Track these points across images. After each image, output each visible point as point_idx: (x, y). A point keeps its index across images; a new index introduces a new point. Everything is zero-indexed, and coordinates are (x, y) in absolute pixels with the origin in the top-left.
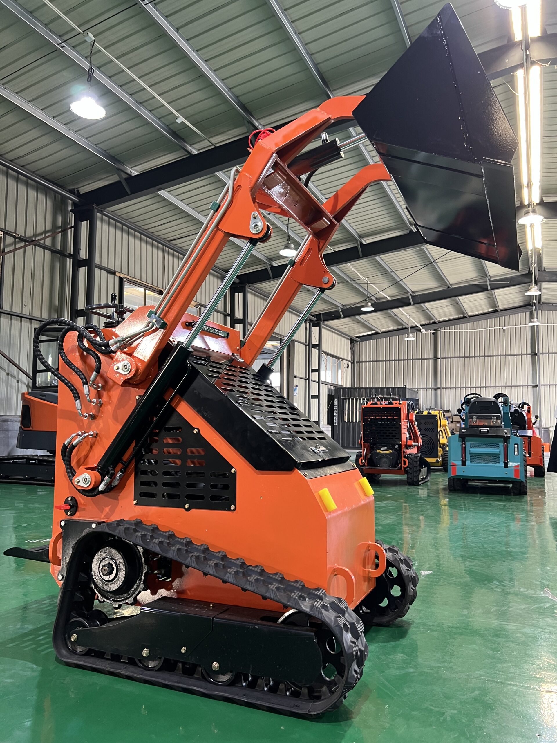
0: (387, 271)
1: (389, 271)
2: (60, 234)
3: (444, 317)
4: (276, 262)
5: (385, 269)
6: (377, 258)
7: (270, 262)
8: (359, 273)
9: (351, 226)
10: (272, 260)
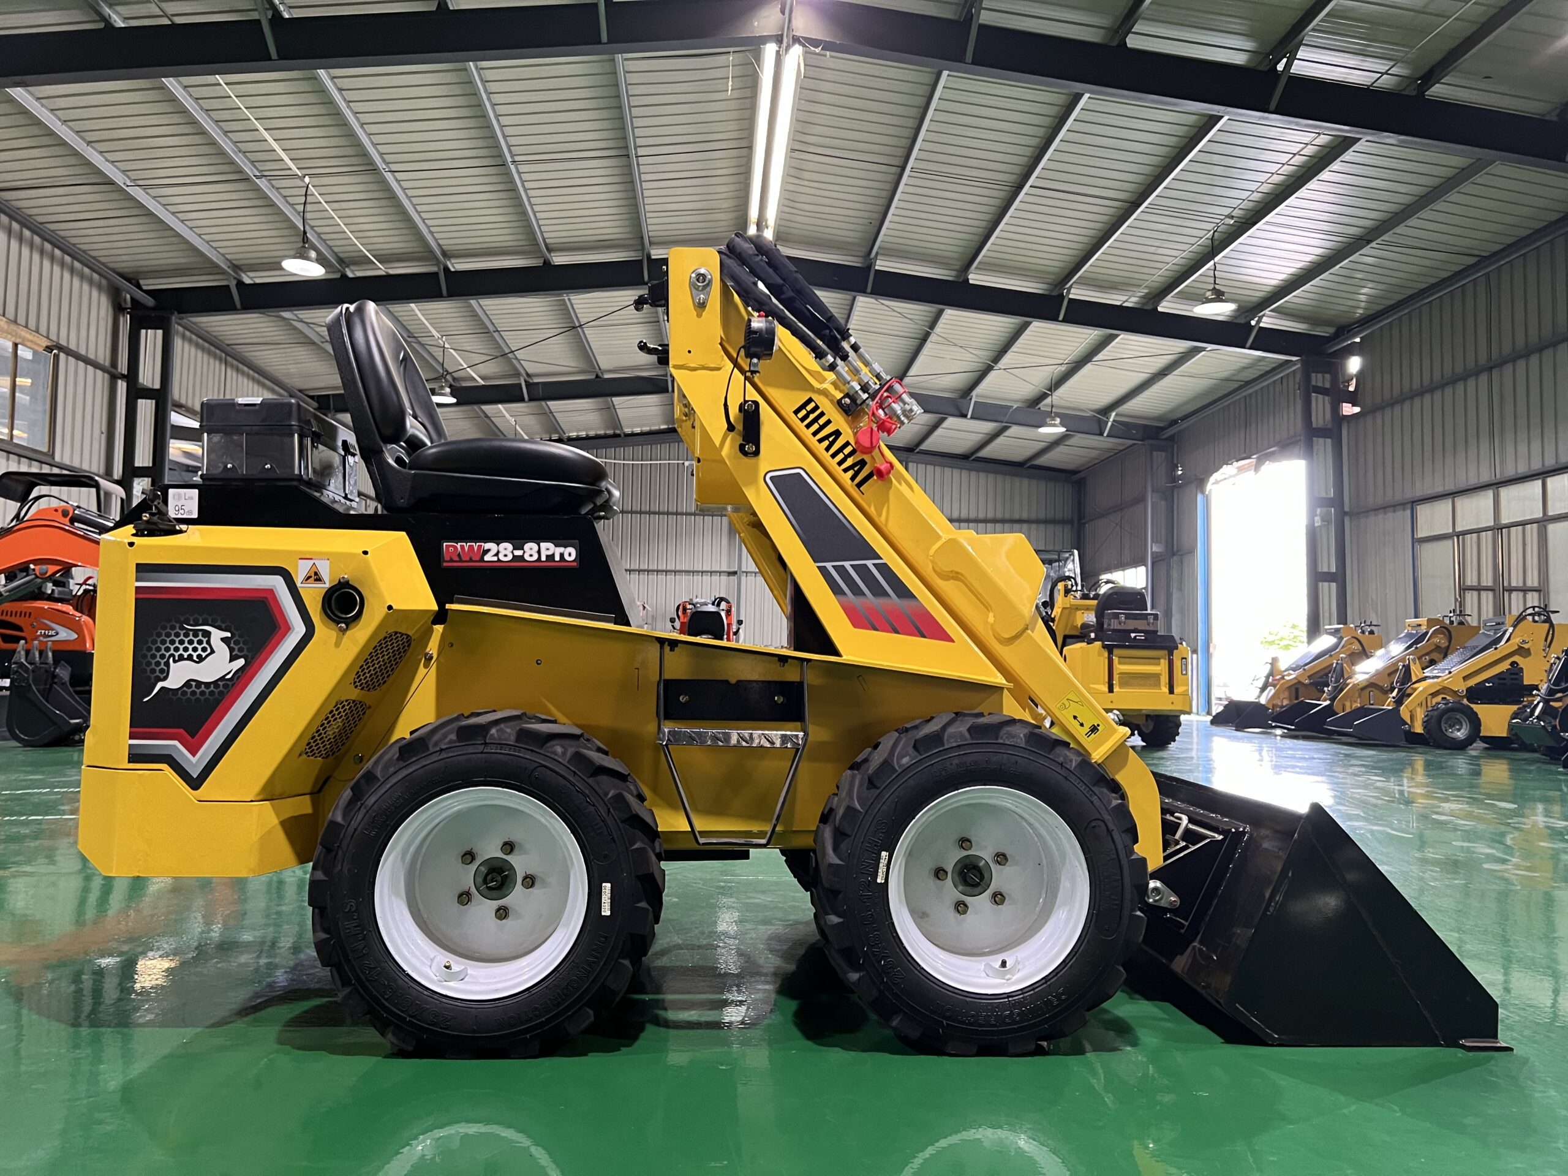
0: (487, 328)
1: (491, 329)
3: (577, 432)
4: (251, 274)
5: (483, 324)
6: (473, 302)
7: (236, 273)
8: (430, 324)
9: (432, 233)
10: (241, 270)
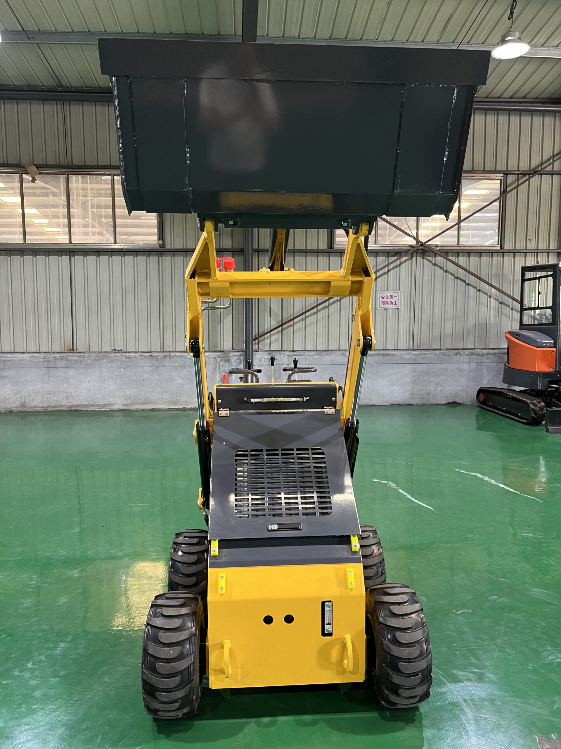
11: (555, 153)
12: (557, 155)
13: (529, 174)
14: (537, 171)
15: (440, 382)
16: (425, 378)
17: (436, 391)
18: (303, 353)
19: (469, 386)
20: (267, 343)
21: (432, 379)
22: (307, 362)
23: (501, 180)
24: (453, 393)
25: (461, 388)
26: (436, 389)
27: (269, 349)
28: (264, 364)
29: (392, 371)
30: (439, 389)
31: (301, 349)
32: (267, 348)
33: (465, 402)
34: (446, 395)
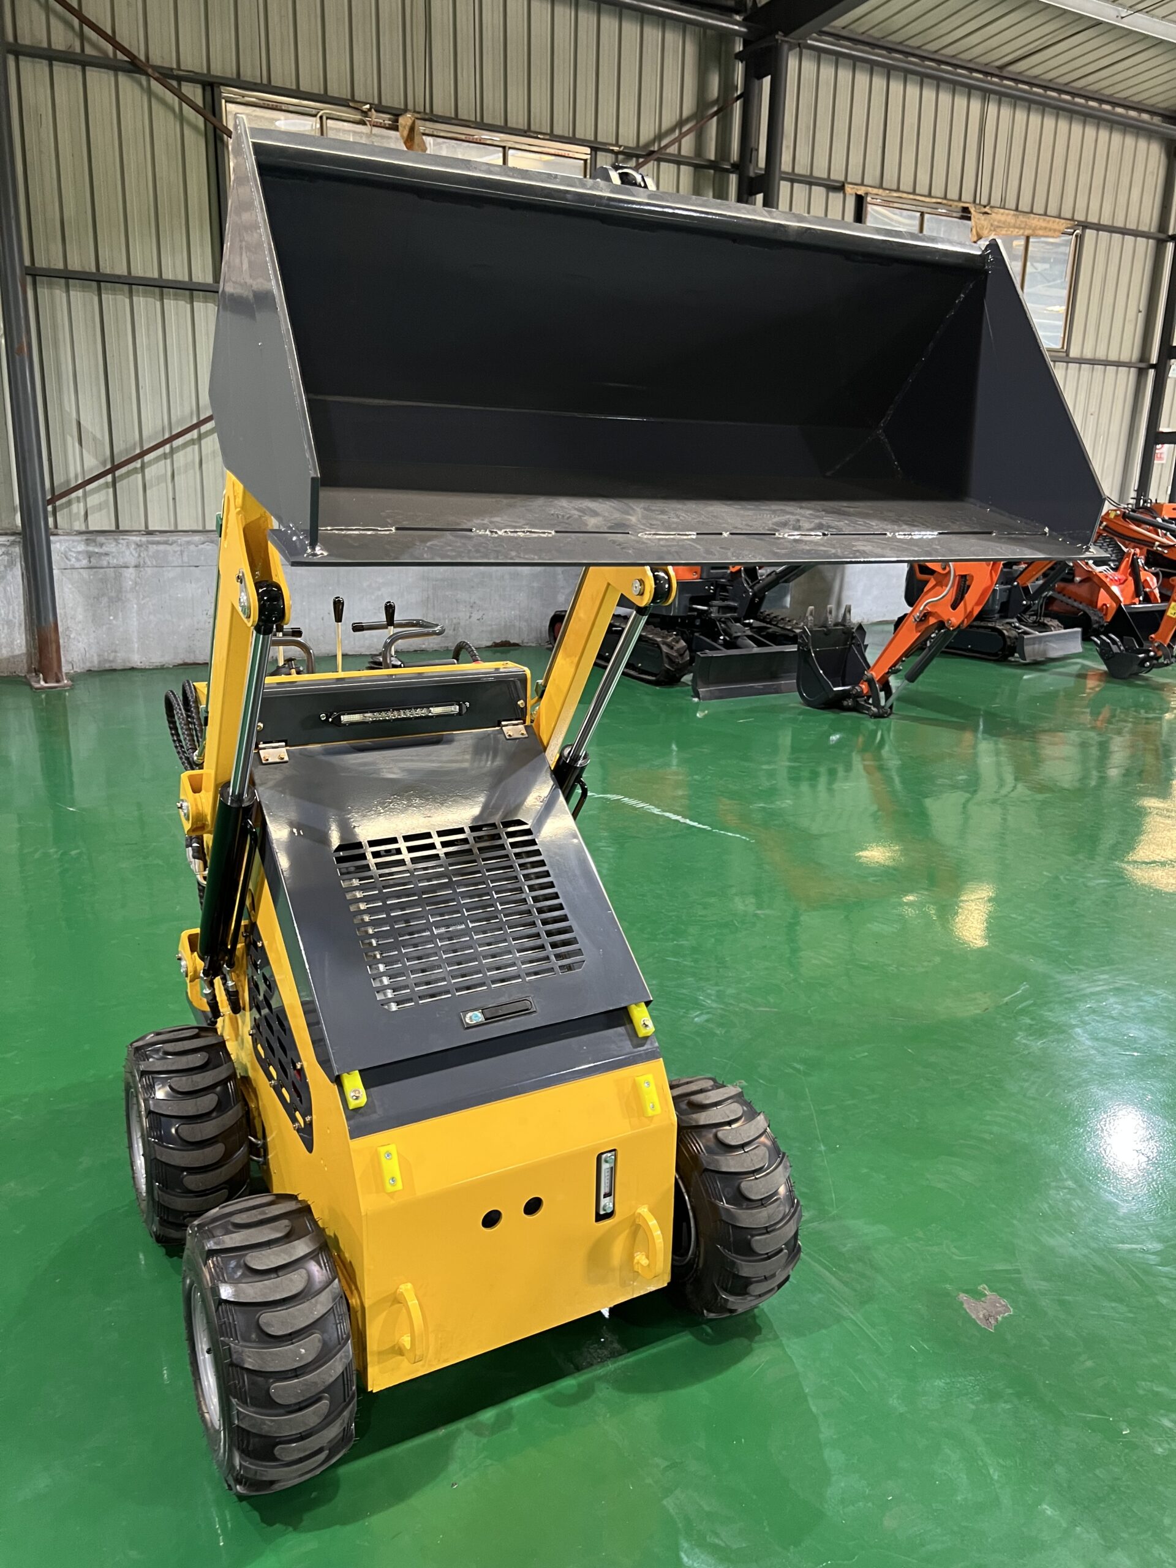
2: (715, 119)
11: (685, 114)
12: (688, 120)
13: (638, 156)
14: (653, 152)
15: (477, 602)
16: (447, 593)
17: (472, 619)
18: (175, 538)
19: (532, 608)
20: (78, 513)
21: (462, 595)
22: (185, 559)
23: (585, 161)
24: (503, 623)
25: (517, 612)
26: (470, 617)
27: (83, 528)
28: (77, 565)
29: (380, 580)
30: (476, 616)
31: (167, 529)
32: (79, 525)
33: (525, 641)
34: (489, 628)
